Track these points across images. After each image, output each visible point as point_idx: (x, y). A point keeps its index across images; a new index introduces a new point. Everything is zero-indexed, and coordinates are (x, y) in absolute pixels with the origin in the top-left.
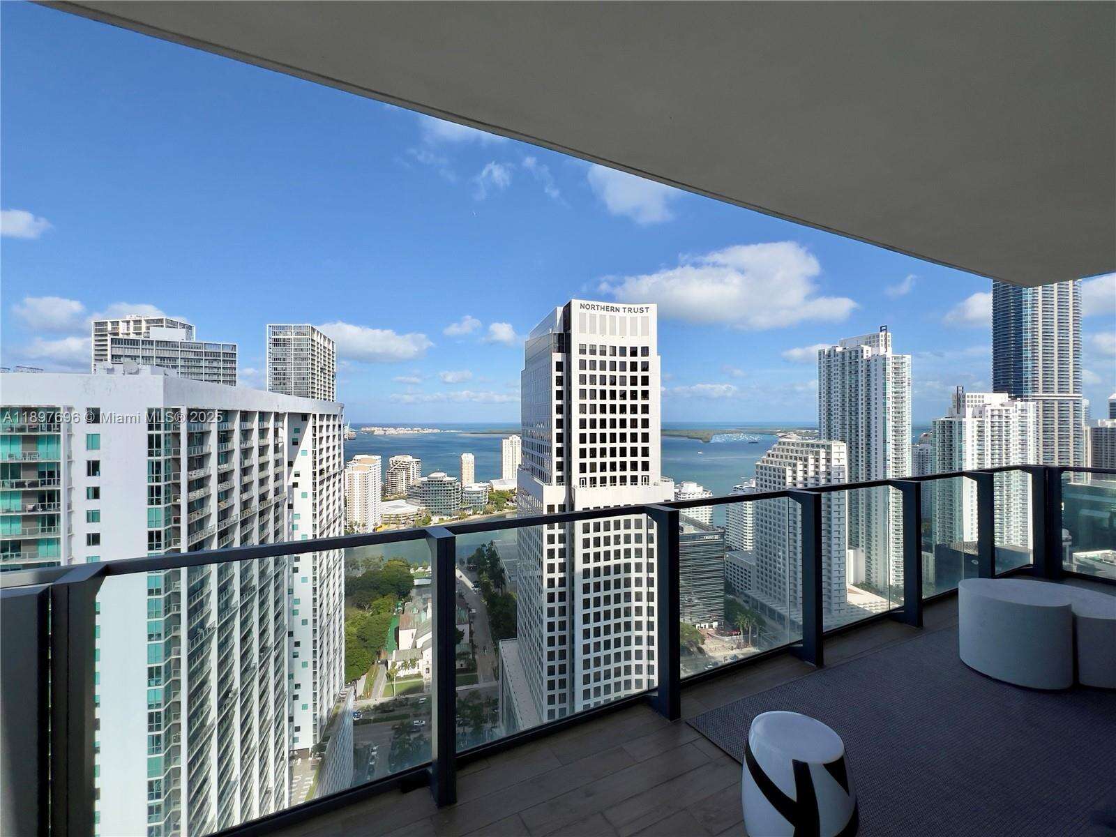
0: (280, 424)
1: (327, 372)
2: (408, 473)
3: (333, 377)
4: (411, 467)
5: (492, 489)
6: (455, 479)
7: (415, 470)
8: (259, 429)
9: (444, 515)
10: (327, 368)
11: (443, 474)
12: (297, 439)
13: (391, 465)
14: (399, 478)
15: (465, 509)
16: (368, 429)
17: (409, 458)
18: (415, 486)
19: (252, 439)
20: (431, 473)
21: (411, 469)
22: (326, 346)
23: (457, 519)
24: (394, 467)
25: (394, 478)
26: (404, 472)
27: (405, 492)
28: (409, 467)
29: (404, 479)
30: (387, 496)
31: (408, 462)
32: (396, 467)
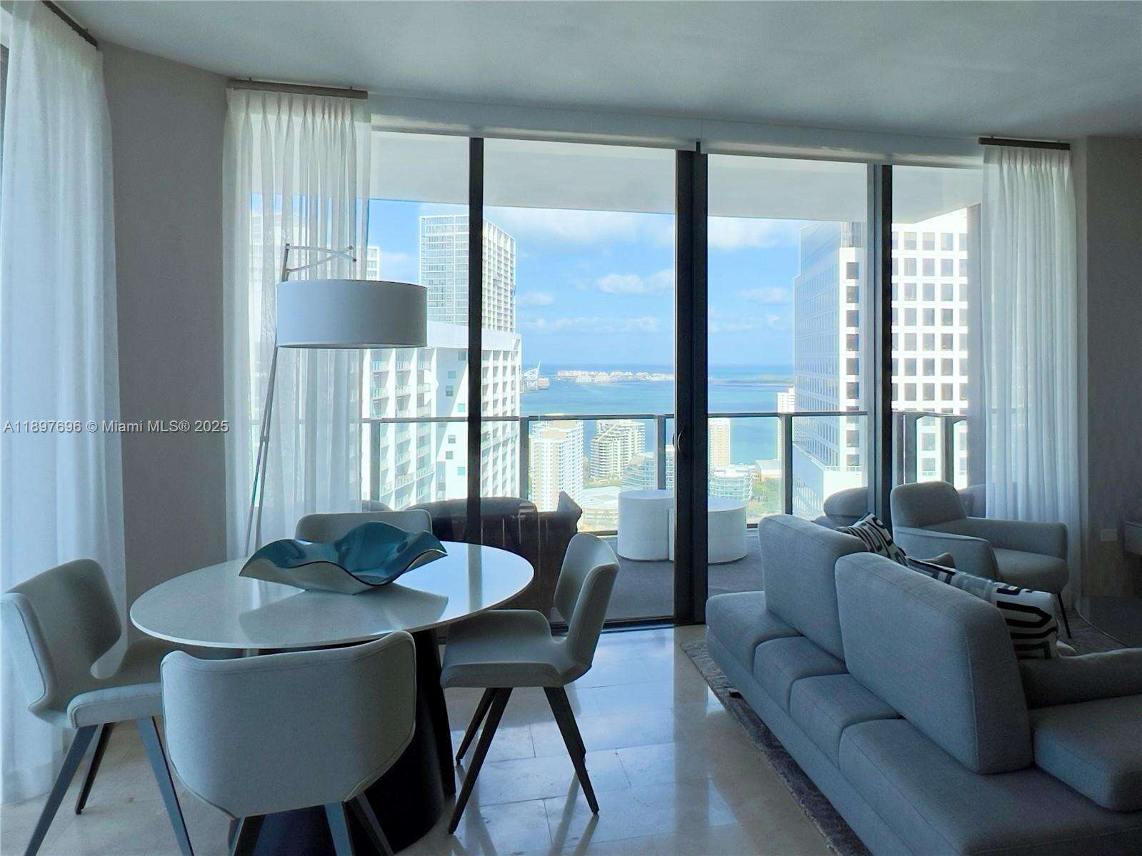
0: (426, 364)
1: (502, 285)
2: (624, 443)
3: (511, 293)
4: (630, 435)
5: (759, 476)
7: (636, 440)
8: (397, 372)
10: (503, 279)
12: (452, 387)
13: (600, 429)
14: (612, 454)
16: (567, 374)
18: (635, 466)
19: (387, 386)
21: (630, 437)
22: (502, 245)
24: (604, 434)
25: (604, 451)
26: (619, 442)
27: (619, 475)
28: (626, 434)
29: (619, 453)
30: (593, 480)
31: (625, 427)
32: (606, 434)
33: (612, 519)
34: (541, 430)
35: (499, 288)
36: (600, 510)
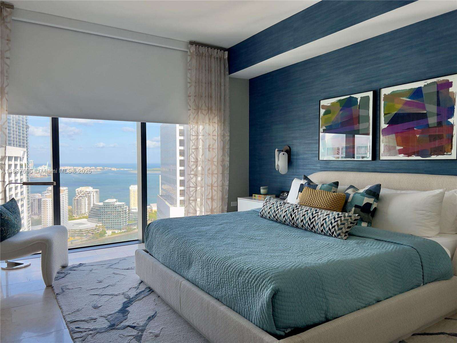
2: (89, 199)
4: (92, 195)
6: (124, 203)
7: (95, 197)
9: (116, 229)
11: (115, 200)
13: (77, 194)
14: (83, 204)
15: (131, 225)
17: (90, 189)
20: (106, 200)
21: (92, 196)
23: (125, 232)
24: (79, 195)
25: (79, 203)
26: (87, 199)
27: (87, 213)
28: (90, 195)
29: (87, 204)
30: (74, 216)
31: (89, 192)
32: (80, 195)
33: (83, 233)
34: (46, 194)
35: (19, 126)
36: (77, 230)
